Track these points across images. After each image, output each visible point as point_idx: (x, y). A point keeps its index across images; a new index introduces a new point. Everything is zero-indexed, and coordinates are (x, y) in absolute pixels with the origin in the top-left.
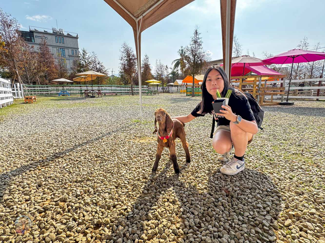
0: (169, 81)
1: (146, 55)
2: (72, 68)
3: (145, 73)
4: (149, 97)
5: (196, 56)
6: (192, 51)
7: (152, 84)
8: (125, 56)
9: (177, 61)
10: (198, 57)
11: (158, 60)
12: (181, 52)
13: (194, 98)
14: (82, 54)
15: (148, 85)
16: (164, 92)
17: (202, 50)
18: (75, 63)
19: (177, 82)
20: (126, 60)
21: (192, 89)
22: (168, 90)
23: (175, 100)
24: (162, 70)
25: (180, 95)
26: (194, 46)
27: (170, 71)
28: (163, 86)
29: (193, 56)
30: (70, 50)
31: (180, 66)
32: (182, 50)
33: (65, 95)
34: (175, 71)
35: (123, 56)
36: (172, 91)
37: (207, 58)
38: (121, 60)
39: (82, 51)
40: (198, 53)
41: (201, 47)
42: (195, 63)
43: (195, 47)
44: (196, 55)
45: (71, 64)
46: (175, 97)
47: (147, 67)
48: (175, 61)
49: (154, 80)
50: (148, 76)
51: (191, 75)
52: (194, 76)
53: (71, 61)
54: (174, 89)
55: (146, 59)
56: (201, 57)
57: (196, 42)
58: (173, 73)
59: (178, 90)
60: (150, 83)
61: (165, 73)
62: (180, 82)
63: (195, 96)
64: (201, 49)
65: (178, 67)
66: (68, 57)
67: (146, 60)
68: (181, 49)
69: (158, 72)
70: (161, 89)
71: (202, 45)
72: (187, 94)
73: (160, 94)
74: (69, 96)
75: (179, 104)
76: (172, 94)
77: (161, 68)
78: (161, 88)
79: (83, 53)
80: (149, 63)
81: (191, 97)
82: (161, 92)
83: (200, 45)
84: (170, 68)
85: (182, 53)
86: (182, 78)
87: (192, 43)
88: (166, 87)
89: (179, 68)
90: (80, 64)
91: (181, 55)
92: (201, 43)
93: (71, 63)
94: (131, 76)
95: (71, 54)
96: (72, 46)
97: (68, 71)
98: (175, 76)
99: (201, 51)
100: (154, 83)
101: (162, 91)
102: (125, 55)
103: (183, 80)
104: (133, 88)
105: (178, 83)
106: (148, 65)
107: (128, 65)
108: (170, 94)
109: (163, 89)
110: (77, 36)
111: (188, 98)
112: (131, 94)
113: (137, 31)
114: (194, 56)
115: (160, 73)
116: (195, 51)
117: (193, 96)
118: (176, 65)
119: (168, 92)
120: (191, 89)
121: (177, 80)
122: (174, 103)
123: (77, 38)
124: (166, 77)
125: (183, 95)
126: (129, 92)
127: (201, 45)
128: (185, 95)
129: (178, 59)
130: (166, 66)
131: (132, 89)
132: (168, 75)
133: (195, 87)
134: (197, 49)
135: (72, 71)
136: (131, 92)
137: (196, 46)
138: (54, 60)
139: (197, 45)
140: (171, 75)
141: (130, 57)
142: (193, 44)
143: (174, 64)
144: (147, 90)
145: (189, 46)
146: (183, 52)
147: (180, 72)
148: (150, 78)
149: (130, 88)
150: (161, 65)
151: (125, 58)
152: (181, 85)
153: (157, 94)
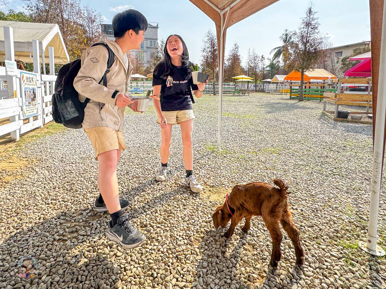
0: (264, 77)
1: (236, 44)
2: (148, 62)
3: (233, 66)
4: (236, 98)
5: (309, 44)
6: (303, 36)
7: (241, 80)
8: (209, 47)
9: (278, 49)
10: (311, 45)
11: (252, 49)
12: (284, 37)
13: (302, 104)
14: (160, 46)
15: (236, 82)
16: (256, 91)
17: (318, 36)
18: (152, 56)
19: (276, 77)
20: (210, 51)
21: (299, 90)
22: (262, 88)
23: (272, 108)
24: (256, 62)
25: (280, 96)
26: (305, 30)
27: (267, 63)
28: (256, 82)
29: (303, 44)
30: (149, 41)
31: (282, 55)
32: (286, 35)
33: (138, 93)
34: (274, 62)
35: (206, 47)
36: (268, 90)
37: (326, 44)
38: (203, 51)
39: (161, 42)
40: (311, 40)
41: (317, 31)
42: (305, 54)
43: (307, 32)
44: (308, 42)
45: (148, 57)
46: (273, 100)
47: (235, 59)
48: (275, 49)
49: (244, 76)
50: (236, 70)
51: (299, 71)
52: (302, 72)
53: (149, 53)
54: (272, 87)
55: (236, 48)
56: (316, 45)
57: (308, 24)
58: (272, 66)
59: (278, 89)
60: (239, 79)
61: (260, 66)
62: (280, 78)
63: (303, 101)
64: (316, 34)
65: (279, 57)
66: (146, 49)
67: (235, 50)
68: (285, 33)
69: (250, 64)
70: (254, 86)
71: (318, 28)
72: (291, 96)
73: (251, 94)
74: (142, 94)
75: (277, 115)
76: (268, 95)
77: (255, 60)
78: (252, 86)
79: (162, 44)
80: (238, 54)
81: (296, 101)
82: (252, 91)
83: (314, 28)
84: (268, 59)
85: (286, 39)
86: (285, 73)
87: (302, 26)
88: (260, 83)
89: (281, 58)
90: (157, 57)
91: (284, 41)
92: (316, 26)
93: (148, 55)
94: (214, 71)
95: (149, 46)
96: (151, 37)
97: (144, 64)
98: (274, 69)
99: (316, 37)
100: (244, 80)
101: (255, 89)
102: (208, 45)
103: (286, 76)
104: (216, 86)
105: (278, 80)
106: (237, 56)
107: (211, 57)
108: (265, 94)
109: (256, 86)
110: (157, 25)
111: (292, 104)
112: (212, 93)
113: (221, 27)
114: (305, 44)
115: (252, 65)
116: (307, 37)
117: (301, 101)
118: (277, 55)
119: (263, 91)
120: (297, 89)
121: (277, 76)
122: (270, 112)
123: (157, 27)
124: (261, 71)
125: (285, 97)
126: (210, 91)
127: (316, 28)
128: (288, 96)
129: (280, 47)
130: (262, 56)
131: (214, 87)
132: (263, 69)
133: (304, 87)
134: (310, 34)
135: (148, 65)
136: (213, 90)
137: (309, 30)
138: (131, 53)
139: (310, 28)
140: (268, 69)
141: (214, 48)
142: (304, 28)
143: (273, 53)
144: (233, 88)
145: (298, 31)
146: (288, 38)
147: (282, 64)
148: (239, 72)
149: (211, 86)
150: (255, 56)
151: (209, 50)
152: (282, 82)
153: (247, 94)
